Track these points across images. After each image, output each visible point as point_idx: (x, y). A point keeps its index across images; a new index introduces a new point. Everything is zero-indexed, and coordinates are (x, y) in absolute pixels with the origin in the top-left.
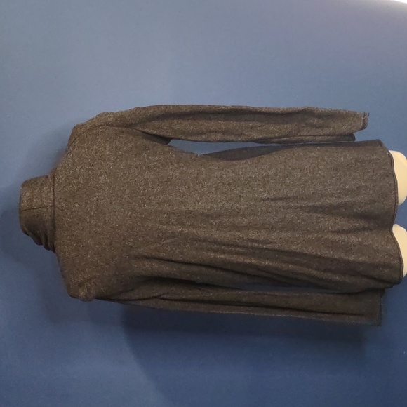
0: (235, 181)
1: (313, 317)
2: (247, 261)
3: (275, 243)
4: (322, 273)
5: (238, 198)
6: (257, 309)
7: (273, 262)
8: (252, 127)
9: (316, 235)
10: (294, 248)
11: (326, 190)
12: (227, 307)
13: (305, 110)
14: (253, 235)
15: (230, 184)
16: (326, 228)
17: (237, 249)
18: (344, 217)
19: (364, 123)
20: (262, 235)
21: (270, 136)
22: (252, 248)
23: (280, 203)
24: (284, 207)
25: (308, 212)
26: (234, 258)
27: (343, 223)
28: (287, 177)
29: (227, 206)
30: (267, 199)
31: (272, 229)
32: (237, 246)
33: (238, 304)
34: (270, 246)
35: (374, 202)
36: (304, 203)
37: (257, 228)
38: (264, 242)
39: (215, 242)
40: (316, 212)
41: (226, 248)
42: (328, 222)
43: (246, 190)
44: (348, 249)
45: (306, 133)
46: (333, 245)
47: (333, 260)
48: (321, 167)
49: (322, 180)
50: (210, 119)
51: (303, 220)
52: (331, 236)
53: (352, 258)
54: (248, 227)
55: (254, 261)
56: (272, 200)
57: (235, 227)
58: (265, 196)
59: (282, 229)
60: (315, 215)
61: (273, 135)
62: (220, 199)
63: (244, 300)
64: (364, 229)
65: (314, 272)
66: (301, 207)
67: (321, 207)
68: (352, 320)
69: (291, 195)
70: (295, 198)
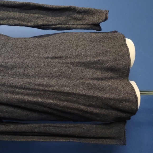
0: (25, 46)
1: (83, 141)
2: (35, 100)
3: (54, 86)
4: (87, 107)
5: (28, 56)
6: (46, 137)
7: (53, 100)
8: (38, 18)
9: (81, 81)
10: (67, 90)
11: (86, 53)
12: (25, 137)
13: (70, 7)
14: (39, 81)
15: (22, 48)
16: (87, 77)
17: (27, 91)
18: (98, 70)
19: (106, 16)
20: (45, 81)
21: (49, 23)
22: (38, 90)
23: (56, 60)
24: (59, 63)
25: (75, 66)
26: (26, 98)
27: (98, 74)
28: (61, 45)
29: (19, 61)
30: (48, 58)
31: (52, 77)
32: (27, 89)
33: (32, 134)
34: (51, 89)
35: (116, 60)
36: (72, 60)
37: (41, 77)
38: (47, 86)
39: (11, 86)
40: (80, 66)
41: (19, 91)
42: (88, 73)
43: (33, 52)
44: (102, 90)
45: (72, 23)
46: (93, 87)
47: (93, 97)
48: (82, 40)
49: (83, 47)
50: (9, 11)
51: (72, 71)
52: (91, 82)
53: (105, 96)
54: (35, 76)
55: (40, 100)
56: (51, 58)
57: (25, 75)
58: (46, 55)
59: (58, 77)
60: (80, 68)
61: (51, 23)
62: (15, 56)
63: (36, 130)
64: (111, 78)
65: (82, 107)
66: (71, 63)
67: (83, 63)
68: (108, 142)
69: (63, 55)
70: (67, 57)
